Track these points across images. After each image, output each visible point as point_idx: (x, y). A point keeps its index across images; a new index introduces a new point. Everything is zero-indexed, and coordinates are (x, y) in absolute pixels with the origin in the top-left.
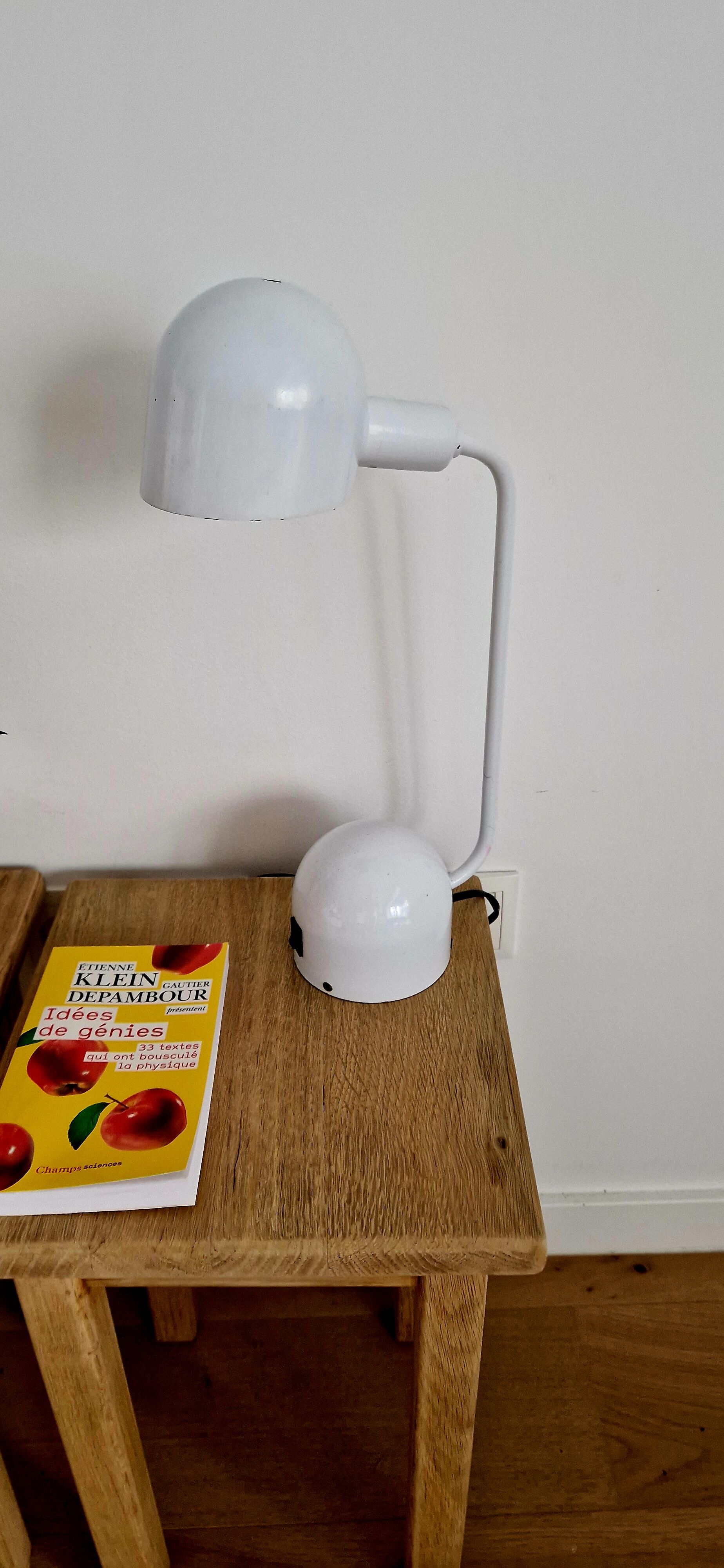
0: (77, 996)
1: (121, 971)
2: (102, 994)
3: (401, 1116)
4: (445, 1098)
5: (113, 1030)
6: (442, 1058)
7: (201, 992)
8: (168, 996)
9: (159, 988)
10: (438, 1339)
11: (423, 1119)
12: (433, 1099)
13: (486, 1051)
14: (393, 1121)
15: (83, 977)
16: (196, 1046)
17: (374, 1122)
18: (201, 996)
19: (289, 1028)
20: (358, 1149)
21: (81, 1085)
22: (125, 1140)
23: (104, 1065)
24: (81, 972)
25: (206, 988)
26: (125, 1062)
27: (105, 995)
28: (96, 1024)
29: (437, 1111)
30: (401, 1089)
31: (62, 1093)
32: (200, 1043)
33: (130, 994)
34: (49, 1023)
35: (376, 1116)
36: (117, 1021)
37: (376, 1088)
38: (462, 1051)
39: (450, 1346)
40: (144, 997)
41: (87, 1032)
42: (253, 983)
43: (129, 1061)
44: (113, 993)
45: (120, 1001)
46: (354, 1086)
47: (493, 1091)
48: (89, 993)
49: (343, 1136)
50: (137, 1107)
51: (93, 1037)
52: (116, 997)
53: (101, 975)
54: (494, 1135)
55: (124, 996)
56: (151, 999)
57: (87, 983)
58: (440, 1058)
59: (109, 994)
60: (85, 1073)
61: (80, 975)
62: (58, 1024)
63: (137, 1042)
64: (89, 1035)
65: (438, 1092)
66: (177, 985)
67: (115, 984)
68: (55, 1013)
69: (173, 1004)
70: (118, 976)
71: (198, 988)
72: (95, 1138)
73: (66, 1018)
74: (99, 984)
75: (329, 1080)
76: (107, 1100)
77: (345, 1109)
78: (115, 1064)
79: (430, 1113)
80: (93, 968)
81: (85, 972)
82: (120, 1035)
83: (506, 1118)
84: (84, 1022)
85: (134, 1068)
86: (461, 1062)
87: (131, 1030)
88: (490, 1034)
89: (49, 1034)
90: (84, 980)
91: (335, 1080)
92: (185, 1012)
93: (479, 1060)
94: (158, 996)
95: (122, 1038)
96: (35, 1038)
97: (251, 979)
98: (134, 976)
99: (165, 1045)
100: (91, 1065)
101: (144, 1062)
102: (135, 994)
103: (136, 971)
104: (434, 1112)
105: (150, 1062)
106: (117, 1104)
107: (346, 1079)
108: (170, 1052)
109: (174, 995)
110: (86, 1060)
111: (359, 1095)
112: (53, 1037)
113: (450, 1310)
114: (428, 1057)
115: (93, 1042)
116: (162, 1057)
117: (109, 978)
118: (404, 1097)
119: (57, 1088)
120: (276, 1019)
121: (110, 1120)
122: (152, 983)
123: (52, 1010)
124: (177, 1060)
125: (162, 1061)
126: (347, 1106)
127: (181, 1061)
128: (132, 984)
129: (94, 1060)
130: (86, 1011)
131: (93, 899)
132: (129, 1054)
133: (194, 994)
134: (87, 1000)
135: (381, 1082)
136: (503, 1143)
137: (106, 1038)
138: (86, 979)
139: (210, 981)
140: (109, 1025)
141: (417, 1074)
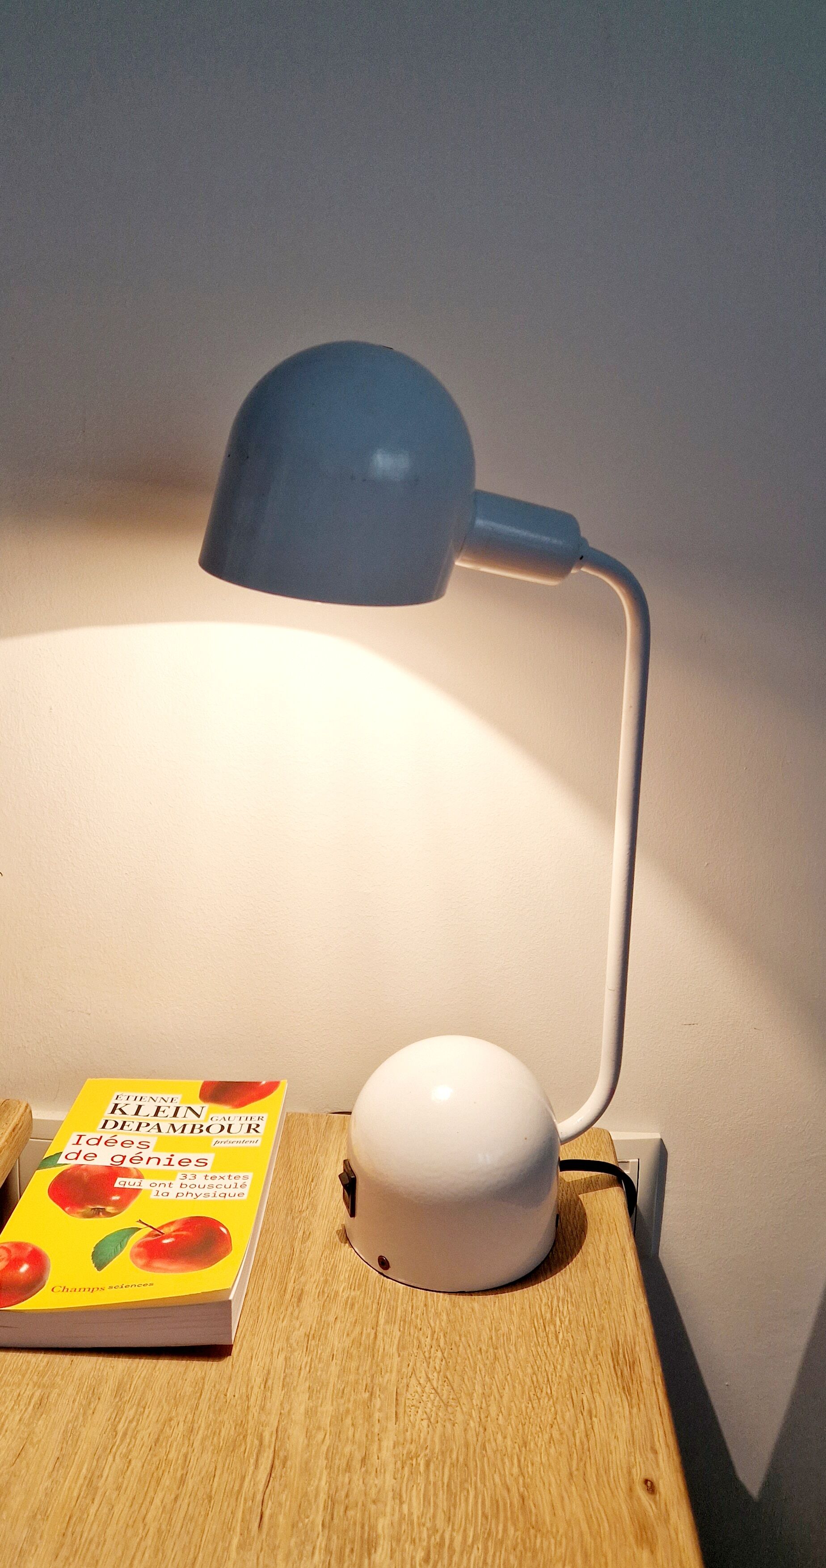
0: (110, 1124)
1: (162, 1103)
2: (140, 1124)
4: (567, 1415)
5: (150, 1159)
6: (563, 1359)
7: (253, 1126)
9: (206, 1120)
11: (536, 1444)
12: (550, 1417)
13: (624, 1356)
14: (494, 1444)
15: (118, 1107)
16: (245, 1177)
17: (467, 1446)
18: (254, 1129)
20: (443, 1483)
21: (109, 1209)
22: (157, 1264)
23: (136, 1192)
24: (117, 1102)
25: (259, 1122)
26: (162, 1189)
27: (144, 1125)
28: (130, 1152)
29: (556, 1434)
32: (250, 1175)
34: (77, 1149)
36: (155, 1150)
38: (591, 1353)
40: (188, 1129)
41: (121, 1158)
43: (167, 1189)
44: (153, 1125)
45: (160, 1131)
46: (439, 1391)
47: (635, 1411)
48: (125, 1122)
49: (422, 1463)
50: (174, 1234)
51: (127, 1164)
52: (156, 1127)
53: (140, 1107)
54: (638, 1475)
57: (124, 1113)
58: (560, 1360)
59: (148, 1125)
60: (115, 1198)
61: (116, 1105)
62: (86, 1149)
64: (122, 1162)
65: (558, 1407)
66: (227, 1119)
67: (156, 1115)
68: (83, 1140)
69: (221, 1137)
70: (158, 1108)
71: (250, 1122)
72: (122, 1259)
73: (97, 1144)
74: (137, 1113)
75: (405, 1381)
76: (140, 1225)
77: (425, 1423)
78: (150, 1191)
79: (547, 1436)
80: (132, 1099)
81: (121, 1103)
82: (158, 1164)
83: (654, 1451)
84: (118, 1149)
86: (589, 1366)
87: (171, 1159)
88: (629, 1332)
89: (76, 1158)
90: (120, 1109)
91: (413, 1381)
92: (235, 1144)
93: (614, 1367)
94: (204, 1128)
95: (160, 1166)
96: (58, 1162)
98: (178, 1109)
99: (210, 1175)
100: (122, 1191)
101: (185, 1191)
102: (179, 1126)
103: (181, 1102)
104: (551, 1435)
105: (190, 1191)
106: (152, 1230)
108: (215, 1182)
110: (117, 1185)
112: (81, 1161)
114: (544, 1358)
115: (127, 1169)
116: (207, 1186)
117: (149, 1108)
119: (82, 1211)
120: (337, 1293)
121: (140, 1245)
122: (198, 1116)
123: (81, 1136)
124: (224, 1190)
125: (206, 1190)
126: (429, 1419)
127: (227, 1191)
128: (175, 1115)
129: (127, 1186)
130: (120, 1139)
132: (167, 1183)
133: (246, 1127)
134: (122, 1128)
136: (650, 1487)
137: (142, 1166)
138: (122, 1109)
139: (265, 1116)
140: (146, 1154)
141: (528, 1381)
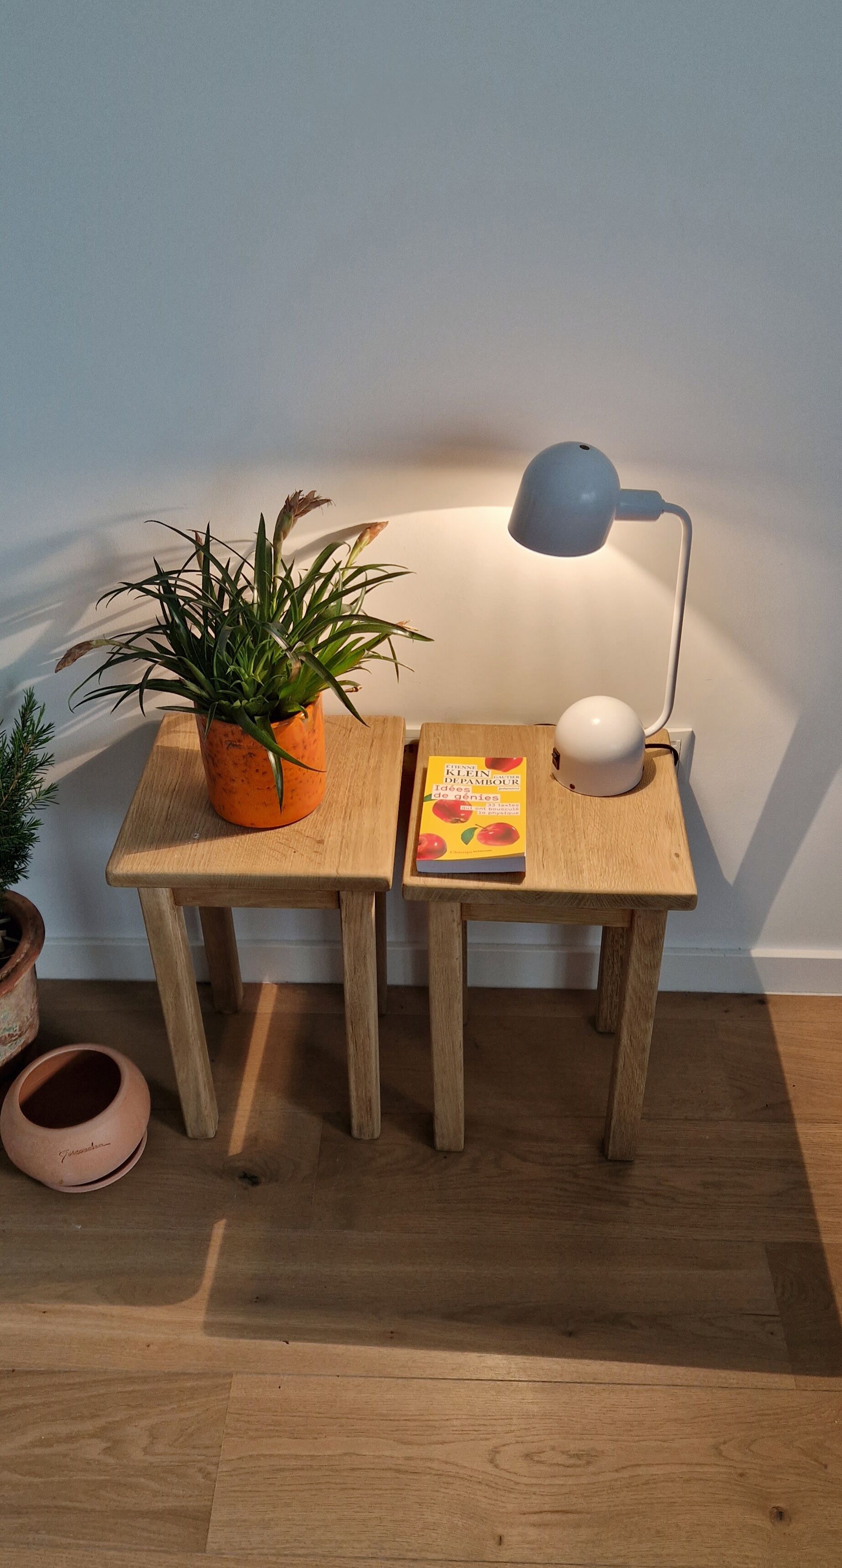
1: (469, 769)
3: (625, 843)
4: (648, 836)
5: (472, 796)
7: (515, 780)
8: (497, 782)
9: (492, 778)
10: (639, 960)
11: (637, 844)
12: (641, 838)
13: (670, 817)
14: (621, 844)
15: (450, 771)
16: (517, 805)
18: (516, 782)
19: (562, 802)
20: (604, 854)
21: (462, 819)
22: (489, 842)
24: (448, 768)
25: (517, 779)
26: (482, 810)
29: (644, 841)
30: (624, 831)
31: (453, 822)
32: (519, 804)
33: (477, 780)
34: (438, 792)
35: (612, 842)
37: (611, 831)
38: (657, 816)
39: (645, 964)
40: (485, 782)
41: (459, 797)
42: (539, 780)
43: (484, 810)
44: (468, 780)
45: (472, 783)
46: (599, 830)
47: (673, 834)
48: (454, 779)
49: (596, 849)
50: (492, 830)
51: (462, 799)
52: (470, 781)
53: (459, 771)
54: (673, 852)
55: (474, 781)
56: (489, 783)
57: (453, 775)
58: (645, 819)
60: (462, 815)
61: (448, 770)
62: (442, 792)
63: (485, 803)
65: (645, 834)
66: (503, 777)
67: (468, 775)
68: (440, 788)
69: (501, 786)
70: (468, 772)
71: (514, 778)
72: (474, 840)
73: (446, 789)
74: (458, 774)
75: (586, 827)
76: (477, 826)
78: (477, 812)
79: (640, 842)
80: (454, 767)
83: (680, 846)
84: (456, 792)
85: (487, 814)
86: (656, 821)
88: (672, 809)
89: (439, 797)
90: (450, 773)
92: (508, 790)
93: (666, 821)
95: (477, 800)
96: (432, 799)
97: (538, 778)
98: (477, 772)
99: (500, 804)
100: (464, 811)
101: (492, 811)
102: (480, 781)
103: (479, 769)
104: (642, 842)
106: (482, 827)
107: (595, 826)
108: (503, 807)
109: (501, 782)
110: (461, 809)
111: (603, 834)
112: (441, 798)
113: (646, 942)
115: (462, 802)
116: (501, 810)
118: (626, 835)
119: (450, 820)
120: (555, 798)
121: (480, 835)
122: (488, 776)
123: (437, 786)
127: (509, 811)
128: (477, 775)
129: (466, 809)
130: (455, 787)
131: (439, 733)
133: (511, 782)
135: (614, 828)
136: (677, 855)
137: (469, 800)
138: (452, 772)
139: (520, 775)
140: (470, 794)
141: (633, 826)
